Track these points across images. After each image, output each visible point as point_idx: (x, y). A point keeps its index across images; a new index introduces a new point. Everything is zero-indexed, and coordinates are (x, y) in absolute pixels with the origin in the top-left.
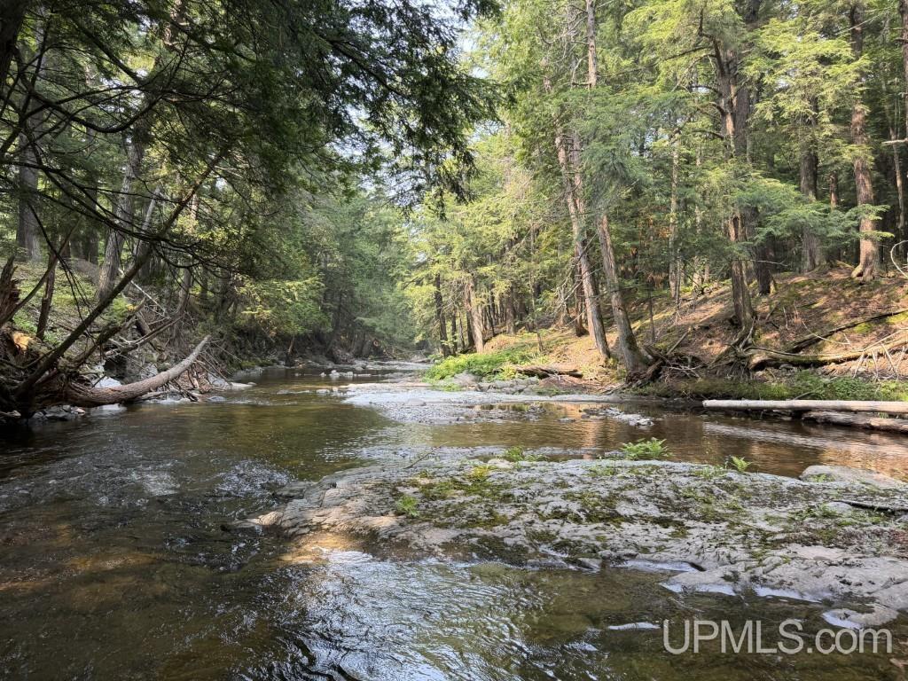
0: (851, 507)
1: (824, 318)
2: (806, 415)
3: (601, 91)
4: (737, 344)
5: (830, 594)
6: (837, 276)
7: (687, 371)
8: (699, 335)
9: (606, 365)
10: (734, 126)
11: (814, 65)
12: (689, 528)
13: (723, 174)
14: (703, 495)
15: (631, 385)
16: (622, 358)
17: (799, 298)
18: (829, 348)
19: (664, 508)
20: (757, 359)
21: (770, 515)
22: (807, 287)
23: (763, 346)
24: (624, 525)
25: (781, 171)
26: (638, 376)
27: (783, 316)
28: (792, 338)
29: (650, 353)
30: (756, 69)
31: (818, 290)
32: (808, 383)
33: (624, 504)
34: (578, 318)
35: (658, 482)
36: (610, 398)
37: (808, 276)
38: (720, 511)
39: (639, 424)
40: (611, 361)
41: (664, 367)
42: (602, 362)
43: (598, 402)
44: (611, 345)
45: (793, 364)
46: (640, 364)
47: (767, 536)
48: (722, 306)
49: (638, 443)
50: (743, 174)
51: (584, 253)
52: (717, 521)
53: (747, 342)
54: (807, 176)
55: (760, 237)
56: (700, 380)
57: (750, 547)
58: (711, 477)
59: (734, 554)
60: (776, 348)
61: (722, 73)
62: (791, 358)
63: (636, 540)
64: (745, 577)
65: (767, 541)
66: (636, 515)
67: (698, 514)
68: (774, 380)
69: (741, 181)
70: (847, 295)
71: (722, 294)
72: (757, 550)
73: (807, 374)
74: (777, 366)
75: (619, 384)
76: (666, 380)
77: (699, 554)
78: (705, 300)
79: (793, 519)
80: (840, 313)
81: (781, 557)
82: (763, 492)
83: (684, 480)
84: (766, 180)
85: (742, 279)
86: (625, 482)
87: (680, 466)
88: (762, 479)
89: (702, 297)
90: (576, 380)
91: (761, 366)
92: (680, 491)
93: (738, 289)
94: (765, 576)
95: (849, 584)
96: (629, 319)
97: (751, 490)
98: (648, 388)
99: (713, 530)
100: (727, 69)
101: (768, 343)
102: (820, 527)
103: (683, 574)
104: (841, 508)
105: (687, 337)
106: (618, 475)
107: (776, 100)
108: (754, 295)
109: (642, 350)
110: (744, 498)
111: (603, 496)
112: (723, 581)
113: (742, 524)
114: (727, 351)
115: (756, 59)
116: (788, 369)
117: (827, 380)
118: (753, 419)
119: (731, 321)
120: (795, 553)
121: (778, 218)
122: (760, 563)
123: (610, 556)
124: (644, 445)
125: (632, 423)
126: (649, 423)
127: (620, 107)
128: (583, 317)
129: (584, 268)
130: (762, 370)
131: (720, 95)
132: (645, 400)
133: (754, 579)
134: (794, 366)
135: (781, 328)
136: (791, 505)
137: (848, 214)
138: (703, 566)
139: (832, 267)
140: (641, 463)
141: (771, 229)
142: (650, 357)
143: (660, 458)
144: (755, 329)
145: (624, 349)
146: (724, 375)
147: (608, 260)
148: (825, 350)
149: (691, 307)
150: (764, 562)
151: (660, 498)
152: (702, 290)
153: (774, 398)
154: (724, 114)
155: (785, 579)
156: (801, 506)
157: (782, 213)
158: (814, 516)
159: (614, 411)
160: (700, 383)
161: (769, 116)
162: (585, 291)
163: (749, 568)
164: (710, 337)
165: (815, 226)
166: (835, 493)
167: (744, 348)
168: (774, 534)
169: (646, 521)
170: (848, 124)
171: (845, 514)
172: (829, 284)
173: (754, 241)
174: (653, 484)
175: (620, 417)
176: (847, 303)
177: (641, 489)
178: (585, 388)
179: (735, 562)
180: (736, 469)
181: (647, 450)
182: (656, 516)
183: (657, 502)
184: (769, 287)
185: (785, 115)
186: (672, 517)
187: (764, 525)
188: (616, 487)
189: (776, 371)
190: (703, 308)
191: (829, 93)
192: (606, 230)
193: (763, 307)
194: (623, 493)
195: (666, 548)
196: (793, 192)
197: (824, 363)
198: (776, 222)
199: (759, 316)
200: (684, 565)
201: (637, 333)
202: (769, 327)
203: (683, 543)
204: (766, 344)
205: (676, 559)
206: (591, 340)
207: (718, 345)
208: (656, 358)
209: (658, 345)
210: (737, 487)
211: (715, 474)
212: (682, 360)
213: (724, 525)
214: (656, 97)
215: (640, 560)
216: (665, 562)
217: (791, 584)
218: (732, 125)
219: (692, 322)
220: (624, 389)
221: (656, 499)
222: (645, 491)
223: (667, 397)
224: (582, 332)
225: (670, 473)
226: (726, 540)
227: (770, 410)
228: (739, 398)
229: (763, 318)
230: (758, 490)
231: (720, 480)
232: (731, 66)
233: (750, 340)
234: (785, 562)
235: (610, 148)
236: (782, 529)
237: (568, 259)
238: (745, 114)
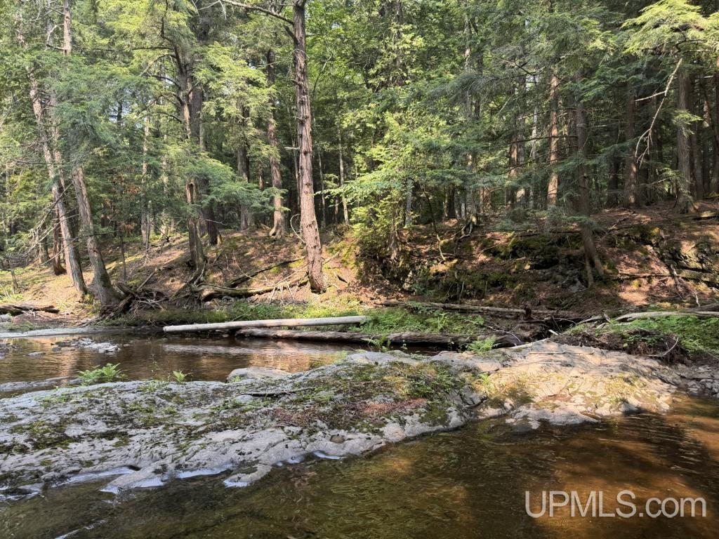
0: (251, 397)
1: (252, 263)
2: (238, 332)
3: (75, 58)
4: (192, 282)
5: (231, 465)
6: (261, 234)
7: (153, 304)
8: (163, 274)
9: (83, 300)
10: (190, 115)
11: (242, 84)
12: (131, 436)
13: (180, 150)
14: (146, 406)
15: (105, 317)
16: (97, 295)
17: (236, 248)
18: (254, 284)
19: (110, 423)
20: (206, 293)
21: (197, 413)
22: (242, 241)
23: (211, 283)
24: (72, 445)
25: (226, 155)
26: (111, 309)
27: (226, 261)
28: (231, 277)
29: (122, 289)
30: (203, 75)
31: (249, 243)
32: (241, 309)
33: (73, 426)
34: (57, 259)
35: (109, 402)
36: (84, 330)
37: (242, 233)
38: (159, 417)
39: (107, 351)
40: (87, 297)
41: (134, 301)
42: (79, 298)
43: (72, 334)
44: (88, 283)
45: (232, 295)
46: (113, 299)
47: (192, 430)
48: (182, 252)
49: (94, 369)
50: (195, 152)
51: (61, 198)
52: (156, 425)
53: (200, 279)
54: (242, 162)
55: (206, 202)
56: (163, 310)
57: (178, 442)
58: (155, 390)
59: (164, 450)
60: (220, 284)
61: (181, 72)
62: (230, 291)
63: (81, 457)
64: (171, 467)
65: (192, 434)
66: (84, 434)
67: (141, 423)
68: (218, 308)
69: (193, 158)
70: (266, 248)
71: (183, 242)
72: (183, 443)
73: (240, 302)
74: (220, 298)
75: (94, 317)
76: (136, 311)
77: (136, 457)
78: (170, 247)
79: (213, 413)
80: (262, 260)
81: (200, 445)
82: (194, 396)
83: (131, 396)
84: (211, 160)
85: (196, 232)
86: (77, 406)
87: (129, 385)
88: (195, 386)
89: (168, 244)
90: (52, 315)
91: (209, 298)
92: (127, 406)
93: (193, 240)
94: (186, 463)
95: (244, 454)
96: (103, 261)
97: (186, 396)
98: (119, 319)
99: (151, 434)
100: (184, 70)
101: (215, 281)
102: (230, 415)
103: (121, 478)
104: (244, 399)
105: (153, 276)
106: (72, 401)
107: (218, 102)
108: (205, 245)
109: (116, 288)
110: (179, 403)
111: (53, 423)
112: (153, 474)
113: (175, 424)
114: (185, 287)
115: (204, 68)
116: (228, 300)
117: (252, 306)
118: (201, 338)
119: (188, 263)
120: (211, 439)
121: (219, 189)
122: (184, 454)
123: (54, 477)
124: (100, 370)
125: (101, 351)
126: (117, 349)
127: (93, 77)
128: (61, 257)
129: (61, 212)
130: (210, 300)
131: (180, 88)
132: (116, 329)
133: (178, 467)
134: (232, 297)
135: (224, 269)
136: (213, 403)
137: (264, 192)
138: (139, 466)
139: (258, 228)
140: (96, 386)
141: (213, 197)
142: (122, 293)
143: (115, 380)
144: (205, 270)
145: (98, 286)
146: (182, 305)
147: (84, 209)
148: (252, 285)
149: (158, 252)
150: (187, 452)
151: (109, 415)
152: (168, 239)
153: (218, 321)
154: (182, 104)
155: (201, 461)
156: (221, 402)
157: (222, 186)
158: (227, 408)
159: (87, 341)
160: (163, 313)
161: (213, 113)
162: (63, 233)
163: (175, 459)
164: (172, 276)
165: (243, 199)
166: (244, 388)
167: (197, 284)
168: (198, 427)
169: (93, 438)
170: (266, 130)
171: (248, 403)
172: (256, 239)
173: (202, 204)
174: (104, 404)
175: (90, 346)
176: (266, 253)
177: (92, 411)
178: (61, 322)
179: (165, 457)
180: (176, 380)
181: (103, 374)
182: (103, 431)
183: (106, 419)
184: (216, 239)
185: (224, 115)
186: (118, 429)
187: (191, 422)
188: (68, 412)
189: (220, 301)
190: (167, 253)
191: (253, 105)
192: (82, 182)
193: (212, 254)
194: (74, 417)
195: (108, 457)
196: (229, 172)
197: (252, 295)
198: (217, 193)
199: (209, 260)
200: (124, 469)
201: (112, 273)
202: (215, 268)
203: (125, 450)
204: (213, 281)
205: (117, 465)
206: (68, 279)
207: (178, 282)
208: (127, 294)
209: (130, 283)
210: (175, 395)
211: (158, 387)
212: (149, 295)
213: (160, 428)
214: (124, 77)
215: (83, 474)
216: (107, 470)
217: (205, 464)
218: (188, 113)
219: (159, 264)
220: (98, 321)
221: (105, 416)
222: (95, 411)
223: (136, 325)
224: (60, 271)
225: (120, 392)
226: (161, 440)
227: (214, 330)
228: (192, 323)
229: (211, 262)
230: (190, 394)
231: (162, 392)
232: (188, 68)
233: (202, 278)
234: (202, 448)
235: (80, 110)
236: (205, 422)
237: (46, 203)
238: (198, 107)
